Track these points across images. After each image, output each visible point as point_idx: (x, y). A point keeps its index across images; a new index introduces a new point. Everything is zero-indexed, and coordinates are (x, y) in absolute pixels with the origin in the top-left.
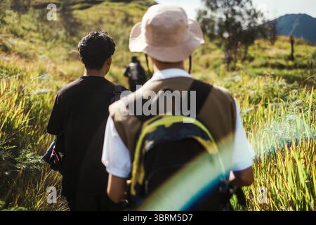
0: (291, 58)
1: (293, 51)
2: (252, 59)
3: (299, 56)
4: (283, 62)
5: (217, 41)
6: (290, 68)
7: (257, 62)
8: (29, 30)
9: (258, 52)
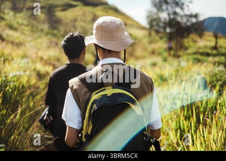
0: (215, 48)
1: (216, 43)
2: (186, 49)
3: (221, 47)
4: (209, 51)
5: (161, 35)
6: (214, 55)
7: (190, 51)
8: (22, 24)
9: (191, 44)
